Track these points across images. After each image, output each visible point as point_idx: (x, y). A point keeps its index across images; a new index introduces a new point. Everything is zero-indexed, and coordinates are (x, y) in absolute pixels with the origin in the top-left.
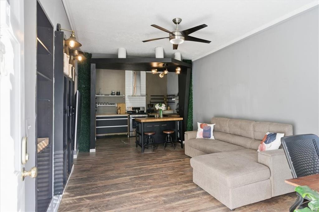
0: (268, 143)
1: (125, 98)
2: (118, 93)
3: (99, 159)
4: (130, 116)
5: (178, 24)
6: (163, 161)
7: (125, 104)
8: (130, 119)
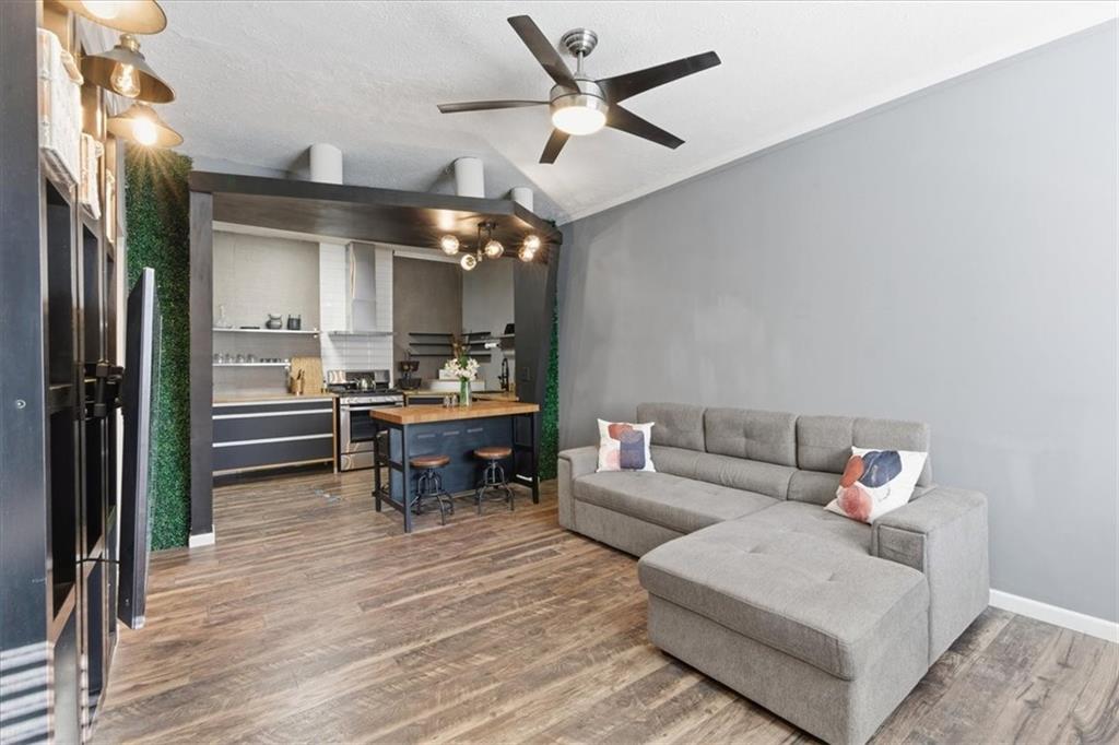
0: (878, 484)
1: (318, 339)
2: (295, 323)
3: (235, 575)
4: (342, 401)
5: (585, 54)
6: (495, 559)
7: (318, 361)
8: (342, 414)
